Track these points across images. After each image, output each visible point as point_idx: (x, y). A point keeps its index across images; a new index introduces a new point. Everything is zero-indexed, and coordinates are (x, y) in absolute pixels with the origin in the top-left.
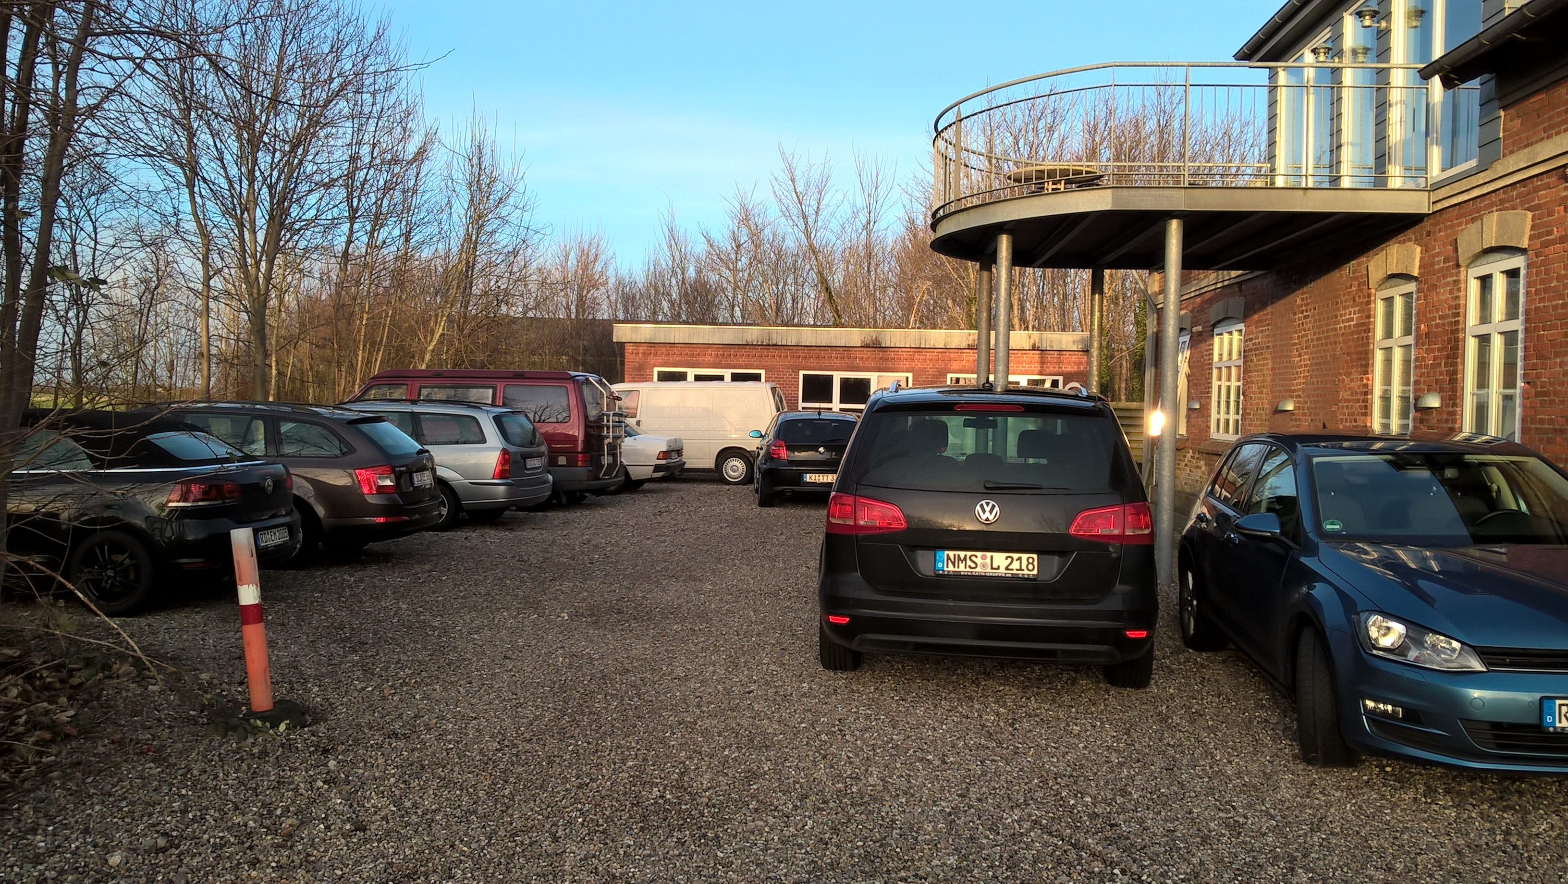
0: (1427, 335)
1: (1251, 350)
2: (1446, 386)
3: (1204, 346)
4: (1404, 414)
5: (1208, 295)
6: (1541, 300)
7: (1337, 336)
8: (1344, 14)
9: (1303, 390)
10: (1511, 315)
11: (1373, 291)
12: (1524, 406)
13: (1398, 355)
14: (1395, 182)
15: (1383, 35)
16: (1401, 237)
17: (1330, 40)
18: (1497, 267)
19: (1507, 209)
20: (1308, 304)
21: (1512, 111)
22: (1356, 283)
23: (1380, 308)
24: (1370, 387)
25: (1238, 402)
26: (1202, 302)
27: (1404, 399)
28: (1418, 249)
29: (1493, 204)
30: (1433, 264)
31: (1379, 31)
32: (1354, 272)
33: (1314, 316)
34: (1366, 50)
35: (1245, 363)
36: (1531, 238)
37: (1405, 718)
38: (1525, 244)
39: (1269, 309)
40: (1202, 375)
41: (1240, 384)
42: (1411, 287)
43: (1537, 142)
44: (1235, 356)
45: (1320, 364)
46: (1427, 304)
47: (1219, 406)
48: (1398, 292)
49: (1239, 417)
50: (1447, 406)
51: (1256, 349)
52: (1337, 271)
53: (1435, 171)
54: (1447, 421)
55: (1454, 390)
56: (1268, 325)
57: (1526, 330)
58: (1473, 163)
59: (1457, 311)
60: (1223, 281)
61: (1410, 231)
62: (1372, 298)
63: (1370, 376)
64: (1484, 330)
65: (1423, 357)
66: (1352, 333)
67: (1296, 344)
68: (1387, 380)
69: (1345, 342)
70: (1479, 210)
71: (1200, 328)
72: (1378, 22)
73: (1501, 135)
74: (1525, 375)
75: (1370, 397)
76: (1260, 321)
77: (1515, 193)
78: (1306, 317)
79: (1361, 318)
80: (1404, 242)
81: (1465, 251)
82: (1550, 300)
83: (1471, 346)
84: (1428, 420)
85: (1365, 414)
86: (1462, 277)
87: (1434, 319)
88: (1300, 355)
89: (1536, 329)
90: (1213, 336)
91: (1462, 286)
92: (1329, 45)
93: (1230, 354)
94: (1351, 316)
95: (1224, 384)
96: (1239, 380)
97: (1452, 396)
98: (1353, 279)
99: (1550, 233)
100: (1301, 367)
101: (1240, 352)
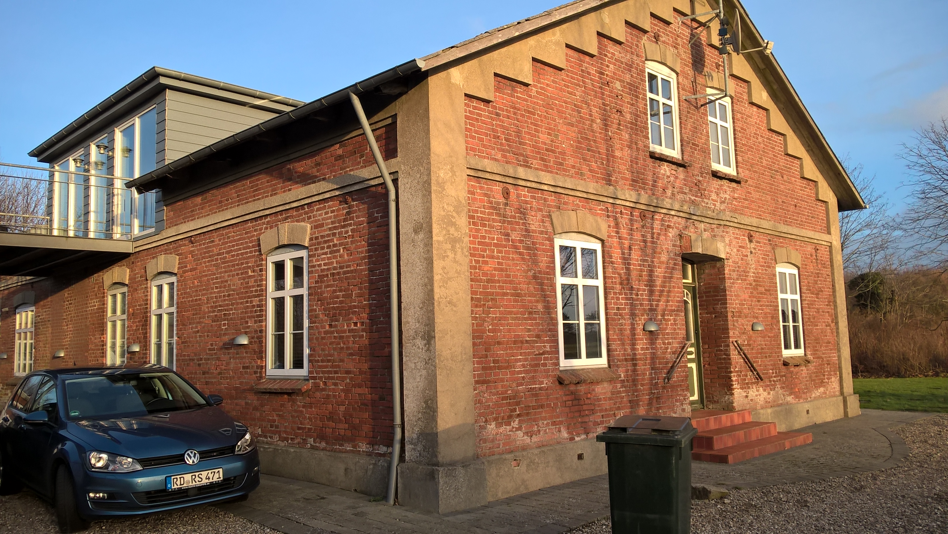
0: (133, 314)
1: (39, 322)
2: (142, 340)
3: (9, 320)
4: (122, 355)
5: (12, 289)
6: (183, 298)
7: (87, 314)
8: (91, 143)
9: (69, 344)
10: (171, 305)
11: (106, 291)
12: (177, 349)
13: (119, 324)
14: (117, 236)
15: (111, 159)
16: (119, 264)
17: (83, 156)
18: (165, 281)
19: (168, 254)
20: (71, 297)
21: (169, 208)
22: (97, 286)
23: (110, 300)
24: (105, 342)
25: (31, 353)
26: (9, 293)
27: (122, 347)
28: (128, 270)
29: (161, 251)
30: (135, 278)
31: (108, 157)
32: (96, 280)
33: (75, 303)
34: (103, 164)
35: (35, 330)
36: (179, 268)
37: (109, 498)
38: (176, 271)
39: (49, 299)
40: (9, 337)
41: (32, 341)
42: (125, 289)
43: (180, 224)
44: (29, 326)
45: (78, 330)
46: (133, 298)
47: (20, 356)
48: (119, 292)
49: (32, 362)
50: (143, 350)
51: (42, 322)
52: (87, 279)
53: (136, 231)
54: (143, 358)
55: (146, 342)
56: (49, 308)
57: (177, 312)
58: (153, 230)
59: (147, 302)
60: (22, 282)
61: (124, 261)
62: (106, 295)
63: (105, 336)
64: (159, 312)
65: (131, 326)
66: (96, 313)
67: (65, 319)
68: (114, 337)
69: (91, 318)
70: (156, 253)
71: (7, 309)
72: (108, 152)
73: (165, 218)
74: (177, 334)
75: (105, 347)
76: (44, 306)
77: (171, 246)
78: (71, 304)
79: (99, 305)
80: (121, 266)
81: (150, 274)
82: (187, 298)
83: (154, 320)
84: (134, 358)
85: (103, 357)
86: (149, 285)
87: (136, 306)
88: (67, 325)
89: (181, 312)
90: (15, 314)
91: (149, 290)
92: (83, 158)
93: (26, 324)
94: (94, 304)
95: (23, 342)
96: (32, 339)
97: (145, 346)
98: (95, 284)
99: (186, 267)
100: (68, 331)
101: (32, 322)
